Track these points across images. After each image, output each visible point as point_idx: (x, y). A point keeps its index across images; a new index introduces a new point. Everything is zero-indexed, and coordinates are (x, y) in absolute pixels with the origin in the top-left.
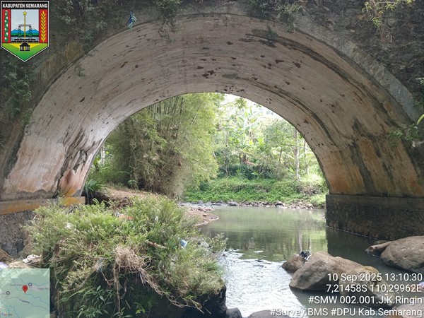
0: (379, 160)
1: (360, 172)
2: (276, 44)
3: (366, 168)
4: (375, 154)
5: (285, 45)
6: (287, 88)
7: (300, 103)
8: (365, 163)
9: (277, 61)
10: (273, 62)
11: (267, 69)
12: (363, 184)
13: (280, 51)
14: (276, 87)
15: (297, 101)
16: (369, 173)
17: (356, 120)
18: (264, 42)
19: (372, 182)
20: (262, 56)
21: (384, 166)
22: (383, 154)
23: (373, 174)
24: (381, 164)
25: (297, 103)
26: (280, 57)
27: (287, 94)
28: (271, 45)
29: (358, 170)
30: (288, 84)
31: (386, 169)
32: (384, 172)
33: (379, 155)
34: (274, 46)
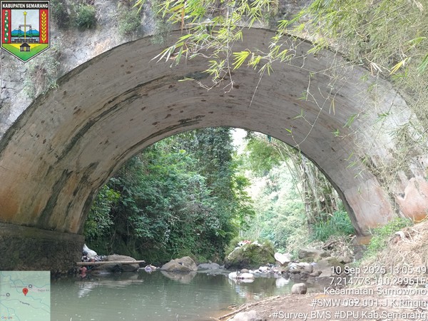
0: (71, 197)
1: (48, 202)
2: (180, 123)
3: (57, 199)
4: (73, 191)
5: (175, 126)
6: (137, 103)
7: (111, 109)
8: (61, 193)
9: (169, 115)
10: (171, 113)
11: (170, 104)
12: (39, 214)
13: (174, 121)
15: (116, 106)
16: (55, 204)
17: (98, 163)
19: (50, 215)
20: (182, 112)
21: (70, 204)
22: (77, 195)
23: (57, 206)
24: (69, 201)
25: (112, 105)
26: (170, 119)
27: (130, 100)
28: (182, 121)
29: (48, 197)
30: (143, 109)
31: (68, 207)
32: (65, 209)
33: (75, 194)
34: (180, 121)
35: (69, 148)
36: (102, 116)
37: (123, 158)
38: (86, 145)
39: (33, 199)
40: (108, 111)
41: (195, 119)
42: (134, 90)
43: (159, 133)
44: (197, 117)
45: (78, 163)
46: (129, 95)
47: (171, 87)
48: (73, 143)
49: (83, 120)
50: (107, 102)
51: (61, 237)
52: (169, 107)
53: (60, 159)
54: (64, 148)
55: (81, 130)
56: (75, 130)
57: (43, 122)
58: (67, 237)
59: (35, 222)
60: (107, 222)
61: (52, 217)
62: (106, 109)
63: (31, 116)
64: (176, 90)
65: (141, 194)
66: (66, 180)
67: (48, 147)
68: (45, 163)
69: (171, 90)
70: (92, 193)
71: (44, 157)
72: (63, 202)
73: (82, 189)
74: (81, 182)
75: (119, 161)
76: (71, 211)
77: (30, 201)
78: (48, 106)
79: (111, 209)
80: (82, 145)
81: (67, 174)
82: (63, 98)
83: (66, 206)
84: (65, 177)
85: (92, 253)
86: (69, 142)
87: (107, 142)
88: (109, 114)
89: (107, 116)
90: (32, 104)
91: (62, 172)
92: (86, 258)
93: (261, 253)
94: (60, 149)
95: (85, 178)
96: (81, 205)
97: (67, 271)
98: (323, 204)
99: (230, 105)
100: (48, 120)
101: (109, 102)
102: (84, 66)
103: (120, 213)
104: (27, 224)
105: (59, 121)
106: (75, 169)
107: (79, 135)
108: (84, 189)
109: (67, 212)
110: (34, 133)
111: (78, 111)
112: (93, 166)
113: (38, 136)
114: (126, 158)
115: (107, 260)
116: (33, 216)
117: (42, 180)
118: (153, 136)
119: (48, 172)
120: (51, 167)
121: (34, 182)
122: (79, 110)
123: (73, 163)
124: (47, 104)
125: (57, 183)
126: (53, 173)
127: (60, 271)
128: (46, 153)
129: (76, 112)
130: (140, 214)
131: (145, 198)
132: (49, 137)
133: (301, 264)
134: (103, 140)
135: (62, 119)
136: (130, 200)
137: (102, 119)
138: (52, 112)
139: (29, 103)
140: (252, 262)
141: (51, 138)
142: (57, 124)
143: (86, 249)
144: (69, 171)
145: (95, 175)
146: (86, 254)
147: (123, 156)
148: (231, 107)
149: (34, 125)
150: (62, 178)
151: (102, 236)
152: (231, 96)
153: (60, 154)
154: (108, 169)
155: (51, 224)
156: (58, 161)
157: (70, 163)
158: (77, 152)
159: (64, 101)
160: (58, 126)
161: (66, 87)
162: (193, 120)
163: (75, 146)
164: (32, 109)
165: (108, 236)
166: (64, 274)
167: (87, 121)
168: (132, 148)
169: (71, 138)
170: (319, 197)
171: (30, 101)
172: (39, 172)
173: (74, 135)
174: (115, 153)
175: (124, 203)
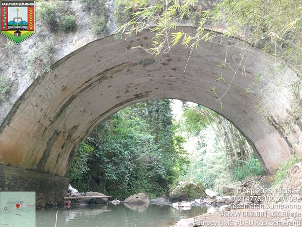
0: (60, 150)
1: (44, 153)
2: (135, 97)
3: (50, 151)
4: (61, 146)
5: (131, 99)
6: (105, 83)
7: (87, 87)
8: (53, 147)
9: (127, 91)
10: (129, 89)
11: (128, 83)
13: (131, 95)
14: (111, 77)
15: (91, 85)
16: (49, 155)
17: (78, 126)
18: (140, 94)
19: (46, 162)
20: (136, 88)
21: (59, 155)
22: (64, 148)
23: (50, 157)
24: (59, 153)
25: (88, 84)
26: (128, 94)
27: (100, 80)
28: (136, 95)
29: (44, 150)
30: (109, 87)
31: (58, 157)
32: (56, 158)
33: (62, 148)
35: (59, 115)
36: (81, 92)
37: (96, 122)
38: (70, 113)
39: (33, 151)
40: (85, 89)
41: (145, 94)
42: (102, 73)
43: (121, 104)
44: (147, 92)
45: (64, 126)
46: (100, 77)
47: (128, 71)
48: (61, 111)
49: (68, 95)
50: (84, 82)
51: (53, 179)
52: (127, 85)
53: (52, 122)
54: (55, 115)
55: (67, 102)
56: (62, 102)
57: (40, 96)
58: (57, 179)
59: (35, 167)
60: (85, 169)
61: (46, 164)
62: (84, 87)
63: (32, 91)
64: (132, 73)
65: (109, 149)
66: (56, 138)
67: (44, 114)
68: (42, 125)
69: (128, 73)
70: (74, 147)
71: (41, 121)
72: (54, 153)
73: (67, 144)
74: (67, 139)
75: (93, 125)
76: (60, 160)
77: (31, 152)
78: (44, 85)
79: (88, 160)
80: (68, 113)
81: (57, 133)
82: (54, 79)
83: (56, 157)
84: (56, 135)
85: (74, 191)
86: (58, 110)
87: (84, 111)
88: (86, 90)
89: (84, 92)
90: (33, 83)
91: (54, 131)
92: (70, 195)
93: (195, 189)
94: (52, 116)
95: (70, 136)
96: (67, 156)
97: (57, 204)
98: (239, 154)
99: (170, 82)
100: (44, 95)
101: (86, 82)
102: (68, 57)
103: (94, 163)
104: (30, 169)
105: (52, 95)
106: (62, 130)
107: (66, 106)
108: (69, 144)
109: (57, 161)
110: (34, 104)
111: (64, 89)
112: (75, 127)
113: (37, 106)
114: (98, 122)
115: (85, 196)
116: (34, 163)
117: (40, 137)
118: (116, 106)
119: (44, 132)
120: (46, 128)
121: (34, 139)
122: (65, 87)
123: (61, 125)
124: (43, 83)
125: (50, 139)
126: (47, 132)
127: (52, 203)
128: (43, 118)
129: (63, 89)
130: (108, 163)
131: (112, 151)
132: (45, 107)
133: (226, 197)
134: (82, 109)
135: (54, 94)
136: (101, 153)
137: (82, 94)
138: (47, 89)
139: (31, 83)
140: (189, 196)
141: (46, 107)
142: (50, 97)
143: (70, 188)
144: (59, 131)
145: (76, 135)
146: (70, 191)
147: (96, 120)
148: (170, 84)
149: (34, 98)
150: (53, 136)
151: (82, 179)
152: (170, 76)
153: (52, 119)
154: (85, 130)
155: (46, 169)
156: (51, 124)
157: (59, 126)
158: (64, 117)
159: (55, 81)
160: (51, 99)
161: (56, 72)
162: (144, 94)
163: (63, 113)
164: (33, 87)
165: (86, 179)
166: (55, 206)
167: (71, 95)
168: (102, 115)
169: (60, 108)
170: (236, 149)
171: (32, 81)
172: (38, 131)
173: (62, 106)
174: (90, 118)
175: (97, 155)
